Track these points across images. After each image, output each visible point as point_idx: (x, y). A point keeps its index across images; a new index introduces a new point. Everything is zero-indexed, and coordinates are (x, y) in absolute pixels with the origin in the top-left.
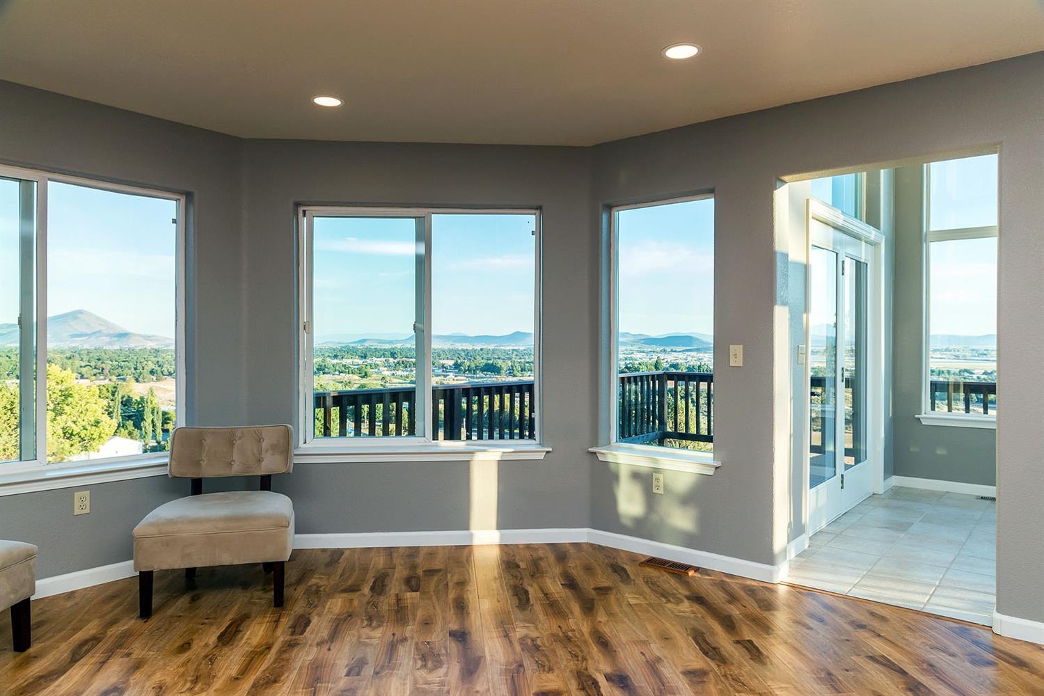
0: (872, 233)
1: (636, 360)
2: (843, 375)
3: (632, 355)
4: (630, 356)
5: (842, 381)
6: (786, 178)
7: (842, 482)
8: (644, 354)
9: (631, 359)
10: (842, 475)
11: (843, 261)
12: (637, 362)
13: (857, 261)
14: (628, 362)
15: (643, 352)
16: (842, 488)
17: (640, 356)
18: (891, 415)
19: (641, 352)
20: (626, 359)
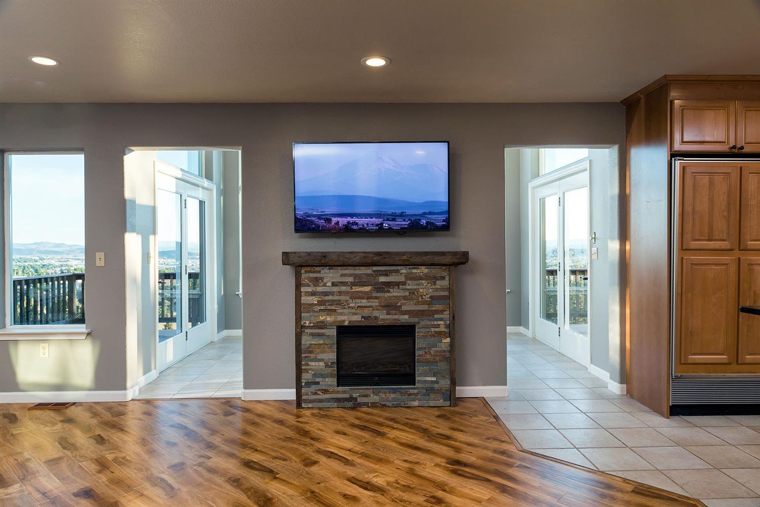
0: (206, 183)
1: (72, 266)
2: (186, 270)
3: (68, 263)
4: (65, 263)
5: (186, 274)
6: (132, 148)
7: (187, 336)
8: (79, 261)
9: (67, 265)
10: (187, 332)
11: (185, 200)
12: (72, 268)
13: (200, 201)
14: (64, 268)
15: (78, 260)
16: (186, 340)
17: (75, 263)
18: (222, 294)
19: (76, 259)
20: (62, 266)
